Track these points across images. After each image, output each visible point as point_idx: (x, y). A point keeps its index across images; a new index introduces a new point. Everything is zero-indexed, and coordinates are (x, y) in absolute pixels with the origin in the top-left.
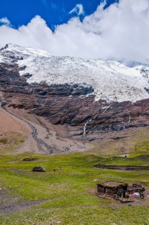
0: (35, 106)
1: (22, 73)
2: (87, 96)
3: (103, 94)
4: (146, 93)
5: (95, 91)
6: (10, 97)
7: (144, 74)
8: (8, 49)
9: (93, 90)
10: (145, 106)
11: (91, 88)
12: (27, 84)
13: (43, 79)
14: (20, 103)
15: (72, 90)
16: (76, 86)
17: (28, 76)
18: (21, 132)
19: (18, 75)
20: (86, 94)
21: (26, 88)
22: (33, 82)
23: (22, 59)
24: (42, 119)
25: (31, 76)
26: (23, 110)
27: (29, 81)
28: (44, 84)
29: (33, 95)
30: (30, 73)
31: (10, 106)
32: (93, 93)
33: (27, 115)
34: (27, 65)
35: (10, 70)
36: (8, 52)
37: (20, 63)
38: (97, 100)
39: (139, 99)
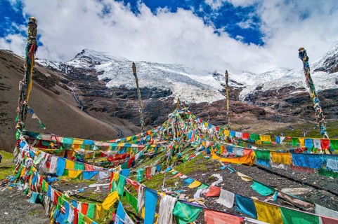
0: (117, 109)
1: (100, 77)
2: (166, 98)
3: (182, 96)
4: (221, 95)
5: (174, 93)
6: (91, 100)
7: (216, 77)
8: (84, 54)
9: (172, 93)
10: (221, 106)
11: (169, 91)
12: (106, 88)
13: (122, 83)
14: (102, 107)
15: (152, 93)
16: (155, 89)
17: (107, 80)
18: (108, 134)
19: (96, 79)
20: (165, 96)
21: (107, 92)
22: (113, 86)
23: (99, 64)
24: (125, 121)
25: (110, 80)
26: (105, 113)
27: (108, 85)
28: (123, 88)
29: (114, 99)
30: (109, 78)
31: (92, 109)
32: (172, 96)
33: (110, 118)
34: (105, 70)
35: (88, 74)
36: (84, 57)
37: (98, 68)
38: (176, 102)
39: (215, 100)
